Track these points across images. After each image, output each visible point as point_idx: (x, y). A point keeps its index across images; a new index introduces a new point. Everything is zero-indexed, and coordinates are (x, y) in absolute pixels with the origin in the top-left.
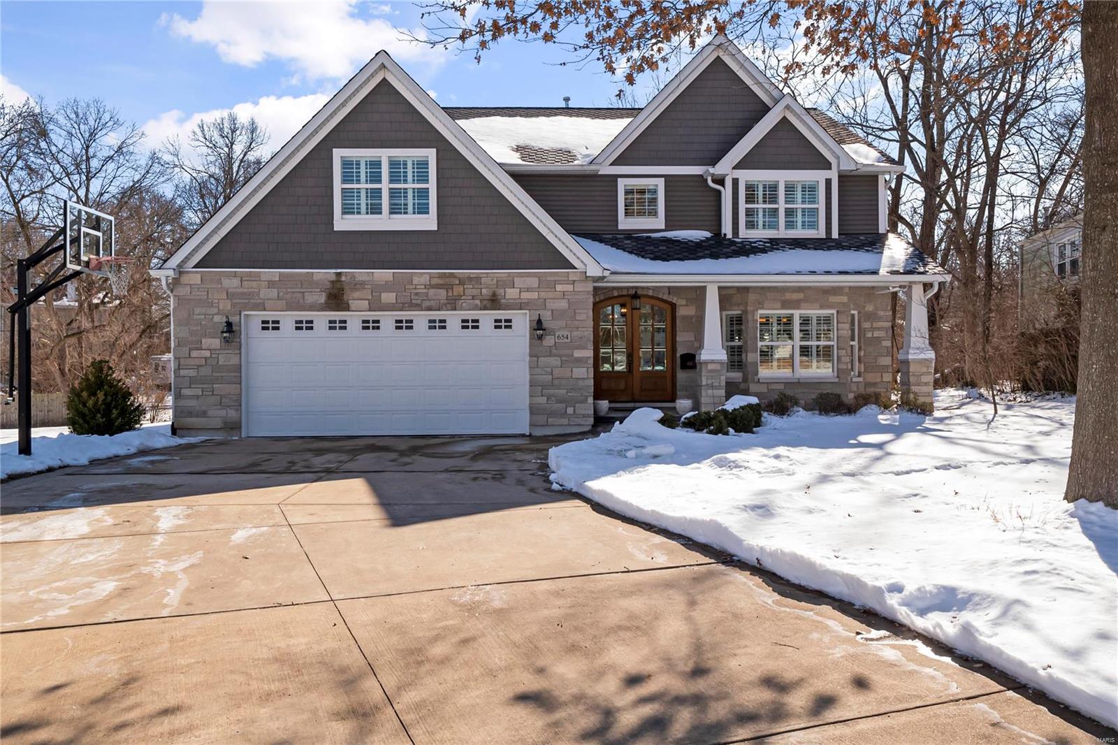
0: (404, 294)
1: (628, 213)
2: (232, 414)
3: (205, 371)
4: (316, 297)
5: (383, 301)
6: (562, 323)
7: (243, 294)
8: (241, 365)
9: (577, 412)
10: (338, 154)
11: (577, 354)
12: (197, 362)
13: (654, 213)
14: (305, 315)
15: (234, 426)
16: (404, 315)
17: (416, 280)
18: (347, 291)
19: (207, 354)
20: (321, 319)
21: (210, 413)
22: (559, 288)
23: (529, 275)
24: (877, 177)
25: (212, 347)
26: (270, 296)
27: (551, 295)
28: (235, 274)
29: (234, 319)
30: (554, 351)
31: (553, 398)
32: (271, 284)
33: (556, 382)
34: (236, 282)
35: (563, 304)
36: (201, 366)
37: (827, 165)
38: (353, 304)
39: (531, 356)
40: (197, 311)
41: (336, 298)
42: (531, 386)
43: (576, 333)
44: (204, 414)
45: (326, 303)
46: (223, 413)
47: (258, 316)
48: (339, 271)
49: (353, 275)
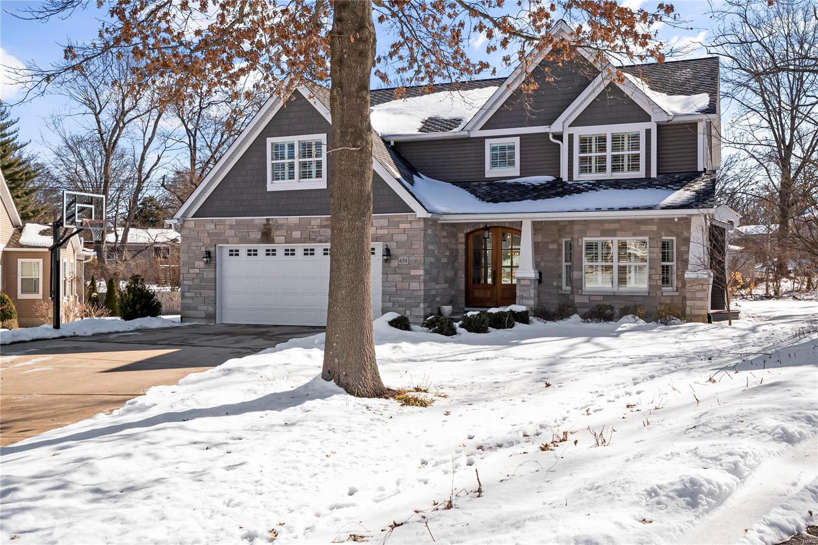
0: (306, 232)
1: (494, 164)
2: (211, 309)
3: (197, 282)
4: (255, 235)
5: (293, 237)
6: (403, 251)
7: (217, 233)
8: (215, 278)
9: (413, 313)
10: (270, 141)
11: (413, 272)
12: (192, 276)
13: (512, 164)
14: (253, 246)
15: (212, 317)
16: (309, 246)
17: (313, 222)
18: (273, 231)
19: (197, 271)
20: (262, 248)
21: (200, 308)
22: (402, 226)
23: (382, 217)
24: (697, 123)
25: (200, 267)
26: (230, 235)
27: (396, 231)
28: (212, 221)
29: (212, 249)
30: (398, 270)
31: (397, 304)
32: (231, 227)
33: (399, 292)
34: (213, 226)
35: (404, 238)
36: (194, 278)
37: (647, 118)
38: (277, 239)
39: (383, 274)
40: (193, 244)
41: (267, 236)
42: (383, 295)
43: (413, 258)
44: (195, 309)
45: (261, 238)
46: (205, 308)
47: (228, 247)
48: (268, 217)
49: (276, 221)
